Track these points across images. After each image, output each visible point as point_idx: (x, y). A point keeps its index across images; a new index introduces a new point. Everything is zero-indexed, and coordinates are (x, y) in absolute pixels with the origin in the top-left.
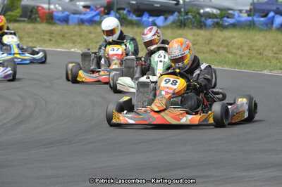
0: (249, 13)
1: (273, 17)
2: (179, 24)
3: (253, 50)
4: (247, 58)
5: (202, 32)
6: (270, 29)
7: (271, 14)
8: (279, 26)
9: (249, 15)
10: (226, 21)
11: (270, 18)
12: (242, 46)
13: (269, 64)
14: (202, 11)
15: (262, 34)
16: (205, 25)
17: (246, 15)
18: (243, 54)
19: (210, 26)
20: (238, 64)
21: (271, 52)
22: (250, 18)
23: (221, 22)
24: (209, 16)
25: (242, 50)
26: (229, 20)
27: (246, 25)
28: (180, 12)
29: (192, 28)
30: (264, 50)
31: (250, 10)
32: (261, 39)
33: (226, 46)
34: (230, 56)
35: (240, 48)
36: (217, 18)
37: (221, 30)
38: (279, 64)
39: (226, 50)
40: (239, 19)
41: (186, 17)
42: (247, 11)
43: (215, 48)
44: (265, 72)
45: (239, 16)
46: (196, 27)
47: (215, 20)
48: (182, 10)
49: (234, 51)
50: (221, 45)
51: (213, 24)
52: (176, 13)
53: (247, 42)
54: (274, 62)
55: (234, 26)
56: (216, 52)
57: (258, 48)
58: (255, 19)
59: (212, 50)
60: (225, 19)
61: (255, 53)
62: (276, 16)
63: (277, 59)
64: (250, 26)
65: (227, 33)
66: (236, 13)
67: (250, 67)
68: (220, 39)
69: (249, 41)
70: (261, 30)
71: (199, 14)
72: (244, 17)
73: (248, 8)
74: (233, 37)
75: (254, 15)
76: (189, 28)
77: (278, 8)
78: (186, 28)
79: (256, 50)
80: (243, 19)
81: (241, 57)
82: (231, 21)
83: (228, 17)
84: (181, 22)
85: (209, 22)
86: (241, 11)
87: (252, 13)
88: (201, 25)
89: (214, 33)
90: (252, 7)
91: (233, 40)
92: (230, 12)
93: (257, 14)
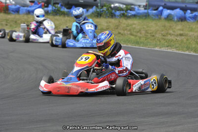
0: (145, 7)
1: (162, 10)
2: (96, 14)
3: (148, 33)
4: (145, 39)
5: (113, 20)
6: (160, 19)
7: (161, 8)
8: (166, 17)
9: (145, 9)
10: (129, 13)
11: (160, 11)
12: (140, 31)
13: (159, 43)
14: (112, 6)
15: (154, 22)
16: (115, 16)
17: (143, 8)
18: (141, 36)
19: (118, 16)
20: (137, 43)
21: (160, 35)
22: (146, 11)
23: (126, 14)
24: (117, 9)
25: (141, 33)
26: (131, 12)
27: (143, 16)
28: (97, 6)
29: (105, 18)
30: (156, 33)
31: (146, 6)
32: (153, 26)
33: (130, 30)
34: (132, 37)
35: (139, 31)
36: (123, 10)
37: (126, 19)
38: (166, 43)
39: (129, 33)
40: (138, 11)
41: (101, 10)
42: (144, 6)
43: (122, 32)
44: (157, 49)
45: (138, 10)
46: (109, 17)
47: (122, 12)
48: (99, 5)
49: (135, 34)
50: (126, 29)
51: (120, 15)
52: (95, 7)
53: (144, 28)
54: (163, 42)
55: (134, 16)
56: (122, 35)
57: (151, 32)
58: (149, 11)
59: (119, 33)
60: (129, 11)
61: (149, 35)
62: (164, 10)
63: (165, 40)
64: (146, 16)
65: (130, 21)
66: (136, 8)
67: (146, 45)
68: (125, 25)
69: (145, 27)
70: (153, 20)
71: (111, 7)
72: (142, 10)
73: (144, 4)
74: (134, 24)
75: (149, 9)
76: (103, 17)
77: (165, 4)
78: (102, 18)
79: (150, 33)
80: (141, 12)
81: (140, 38)
82: (133, 13)
83: (131, 10)
84: (98, 14)
85: (118, 13)
86: (139, 6)
87: (147, 7)
88: (112, 15)
89: (121, 21)
90: (147, 3)
91: (134, 26)
92: (133, 6)
93: (151, 8)
